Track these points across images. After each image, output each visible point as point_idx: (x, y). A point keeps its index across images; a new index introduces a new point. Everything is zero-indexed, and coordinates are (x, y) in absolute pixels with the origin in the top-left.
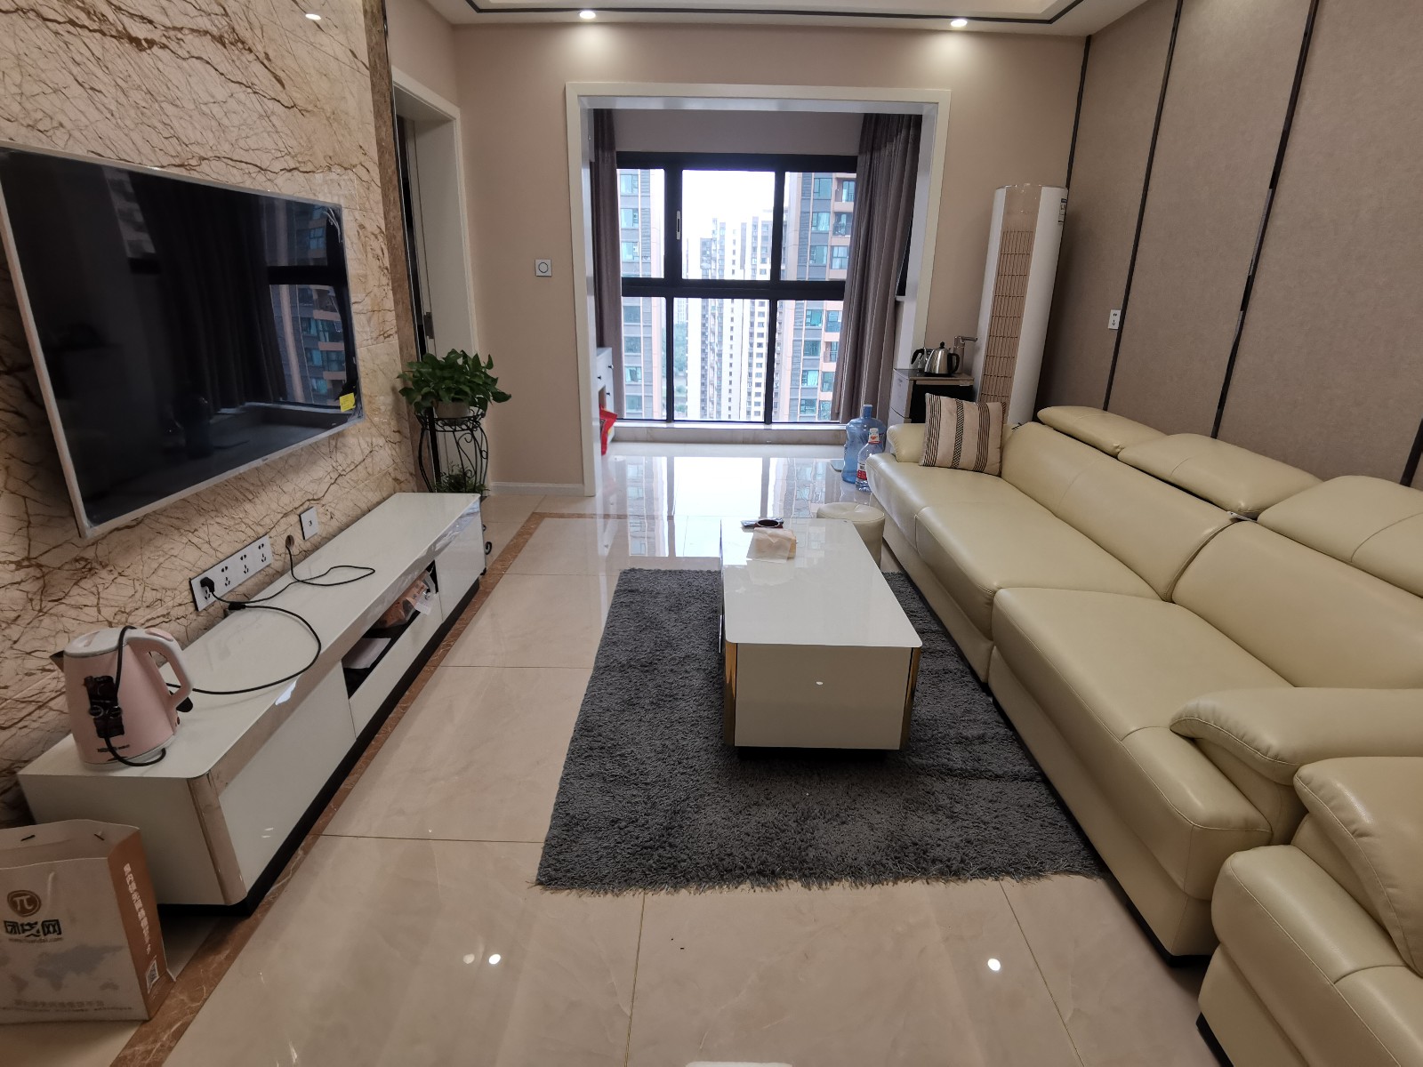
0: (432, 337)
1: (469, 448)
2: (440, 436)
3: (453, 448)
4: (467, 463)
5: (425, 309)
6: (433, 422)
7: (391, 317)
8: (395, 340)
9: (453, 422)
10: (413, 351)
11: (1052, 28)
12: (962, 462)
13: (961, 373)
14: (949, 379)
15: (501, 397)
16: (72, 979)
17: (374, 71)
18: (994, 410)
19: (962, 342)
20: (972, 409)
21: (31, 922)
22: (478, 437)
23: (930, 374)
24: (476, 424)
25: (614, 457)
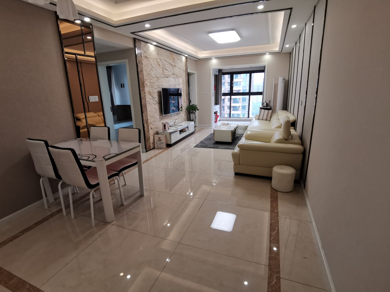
0: (191, 103)
5: (190, 99)
6: (190, 113)
7: (186, 100)
8: (186, 103)
9: (192, 113)
11: (282, 52)
12: (264, 119)
13: (268, 106)
14: (267, 107)
15: (198, 110)
16: (161, 145)
17: (185, 71)
18: (270, 111)
19: (270, 101)
20: (266, 111)
21: (160, 140)
22: (195, 115)
23: (264, 106)
24: (195, 113)
25: (219, 123)
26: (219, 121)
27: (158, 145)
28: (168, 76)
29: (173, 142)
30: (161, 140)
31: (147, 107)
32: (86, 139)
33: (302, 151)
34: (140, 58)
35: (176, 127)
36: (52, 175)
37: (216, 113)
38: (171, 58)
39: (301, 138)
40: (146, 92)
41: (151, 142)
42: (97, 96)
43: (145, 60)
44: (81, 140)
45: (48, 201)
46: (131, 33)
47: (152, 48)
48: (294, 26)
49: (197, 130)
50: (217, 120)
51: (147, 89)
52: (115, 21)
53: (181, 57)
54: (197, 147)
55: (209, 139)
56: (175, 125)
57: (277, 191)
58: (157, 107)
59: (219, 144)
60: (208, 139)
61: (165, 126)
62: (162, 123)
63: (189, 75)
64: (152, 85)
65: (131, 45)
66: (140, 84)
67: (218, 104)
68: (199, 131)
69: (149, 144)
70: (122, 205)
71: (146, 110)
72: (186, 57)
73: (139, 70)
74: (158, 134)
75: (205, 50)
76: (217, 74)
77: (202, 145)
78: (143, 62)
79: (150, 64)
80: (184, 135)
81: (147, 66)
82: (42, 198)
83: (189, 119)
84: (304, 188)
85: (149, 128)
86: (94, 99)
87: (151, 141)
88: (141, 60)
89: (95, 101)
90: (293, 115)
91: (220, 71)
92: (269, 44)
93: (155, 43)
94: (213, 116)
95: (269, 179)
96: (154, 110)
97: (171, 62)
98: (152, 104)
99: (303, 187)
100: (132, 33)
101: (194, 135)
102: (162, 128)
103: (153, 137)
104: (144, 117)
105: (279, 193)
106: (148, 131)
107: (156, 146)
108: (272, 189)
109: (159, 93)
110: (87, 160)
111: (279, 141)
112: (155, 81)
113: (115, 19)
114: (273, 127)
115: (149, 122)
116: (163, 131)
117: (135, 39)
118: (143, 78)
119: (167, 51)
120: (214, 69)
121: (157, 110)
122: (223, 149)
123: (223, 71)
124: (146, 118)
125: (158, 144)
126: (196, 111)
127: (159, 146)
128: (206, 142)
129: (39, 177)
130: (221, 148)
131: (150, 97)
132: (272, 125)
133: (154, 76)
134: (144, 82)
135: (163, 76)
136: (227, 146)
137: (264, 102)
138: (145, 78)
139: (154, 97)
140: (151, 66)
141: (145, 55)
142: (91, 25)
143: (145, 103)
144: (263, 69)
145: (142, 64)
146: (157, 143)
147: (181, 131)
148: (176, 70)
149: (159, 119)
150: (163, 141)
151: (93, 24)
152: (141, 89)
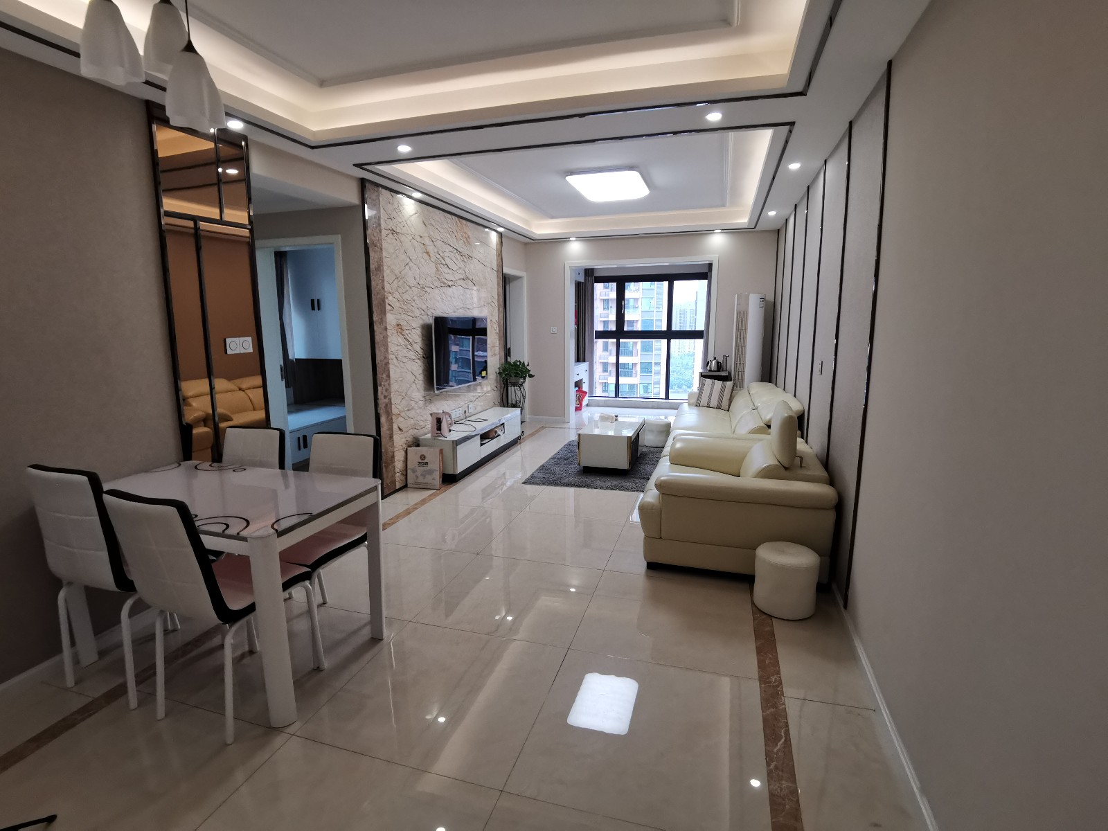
0: (510, 357)
1: (519, 393)
2: (509, 388)
3: (513, 393)
4: (518, 399)
5: (508, 346)
6: (507, 384)
7: (497, 348)
8: (498, 356)
9: (514, 384)
10: (503, 361)
11: (756, 229)
12: (711, 405)
13: (723, 370)
14: (717, 372)
15: (531, 376)
16: (427, 476)
17: (498, 271)
18: (729, 384)
19: (726, 357)
20: (718, 384)
21: (423, 462)
22: (522, 389)
23: (710, 370)
24: (522, 385)
25: (586, 413)
26: (587, 405)
27: (417, 477)
28: (450, 283)
29: (460, 468)
30: (426, 464)
31: (391, 367)
32: (210, 465)
33: (834, 502)
34: (375, 234)
35: (470, 423)
36: (105, 578)
37: (578, 384)
38: (459, 236)
39: (826, 461)
40: (388, 327)
41: (396, 469)
42: (250, 339)
43: (389, 241)
44: (196, 467)
45: (76, 661)
46: (354, 165)
47: (409, 206)
48: (794, 166)
49: (527, 433)
50: (581, 404)
51: (391, 319)
52: (314, 133)
53: (487, 233)
54: (530, 483)
55: (565, 459)
56: (466, 417)
57: (771, 616)
58: (417, 368)
59: (593, 474)
60: (560, 459)
61: (439, 421)
62: (431, 414)
63: (506, 280)
64: (405, 307)
65: (352, 197)
66: (374, 303)
67: (584, 361)
68: (532, 435)
69: (390, 474)
70: (318, 669)
71: (388, 376)
72: (501, 235)
73: (372, 267)
74: (418, 445)
75: (553, 217)
76: (582, 279)
77: (547, 476)
78: (384, 245)
79: (402, 251)
80: (492, 446)
81: (394, 256)
82: (58, 650)
83: (505, 402)
84: (845, 606)
85: (394, 429)
86: (240, 345)
87: (399, 465)
88: (380, 240)
89: (243, 351)
90: (795, 396)
91: (589, 272)
92: (723, 205)
93: (417, 195)
94: (573, 391)
95: (747, 580)
96: (410, 377)
97: (460, 246)
98: (405, 360)
99: (841, 604)
100: (360, 166)
101: (518, 447)
102: (430, 426)
103: (403, 453)
104: (380, 396)
105: (775, 623)
106: (391, 437)
107: (410, 481)
108: (757, 611)
109: (426, 329)
110: (222, 535)
111: (767, 473)
112: (415, 298)
113: (315, 127)
114: (743, 430)
115: (395, 411)
116: (434, 437)
117: (363, 183)
118: (383, 288)
119: (449, 216)
120: (574, 268)
121: (418, 376)
122: (607, 488)
123: (597, 274)
124: (387, 400)
125: (419, 473)
126: (525, 379)
127: (421, 480)
128: (557, 469)
129: (56, 583)
130: (601, 488)
131: (401, 340)
132: (738, 422)
133: (412, 283)
134: (383, 300)
135: (437, 284)
136: (615, 482)
137: (710, 357)
138: (387, 287)
139: (410, 340)
140: (403, 257)
141: (391, 225)
142: (245, 138)
143: (385, 358)
144: (705, 270)
145: (381, 249)
146: (414, 471)
147: (486, 437)
148: (474, 267)
149: (421, 403)
150: (434, 464)
151: (249, 137)
152: (375, 318)
